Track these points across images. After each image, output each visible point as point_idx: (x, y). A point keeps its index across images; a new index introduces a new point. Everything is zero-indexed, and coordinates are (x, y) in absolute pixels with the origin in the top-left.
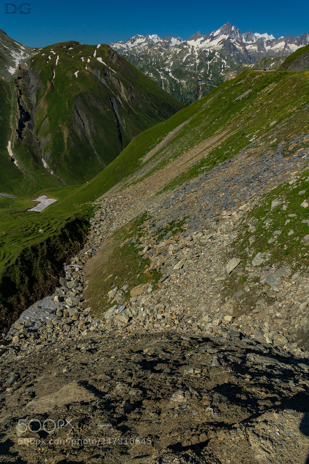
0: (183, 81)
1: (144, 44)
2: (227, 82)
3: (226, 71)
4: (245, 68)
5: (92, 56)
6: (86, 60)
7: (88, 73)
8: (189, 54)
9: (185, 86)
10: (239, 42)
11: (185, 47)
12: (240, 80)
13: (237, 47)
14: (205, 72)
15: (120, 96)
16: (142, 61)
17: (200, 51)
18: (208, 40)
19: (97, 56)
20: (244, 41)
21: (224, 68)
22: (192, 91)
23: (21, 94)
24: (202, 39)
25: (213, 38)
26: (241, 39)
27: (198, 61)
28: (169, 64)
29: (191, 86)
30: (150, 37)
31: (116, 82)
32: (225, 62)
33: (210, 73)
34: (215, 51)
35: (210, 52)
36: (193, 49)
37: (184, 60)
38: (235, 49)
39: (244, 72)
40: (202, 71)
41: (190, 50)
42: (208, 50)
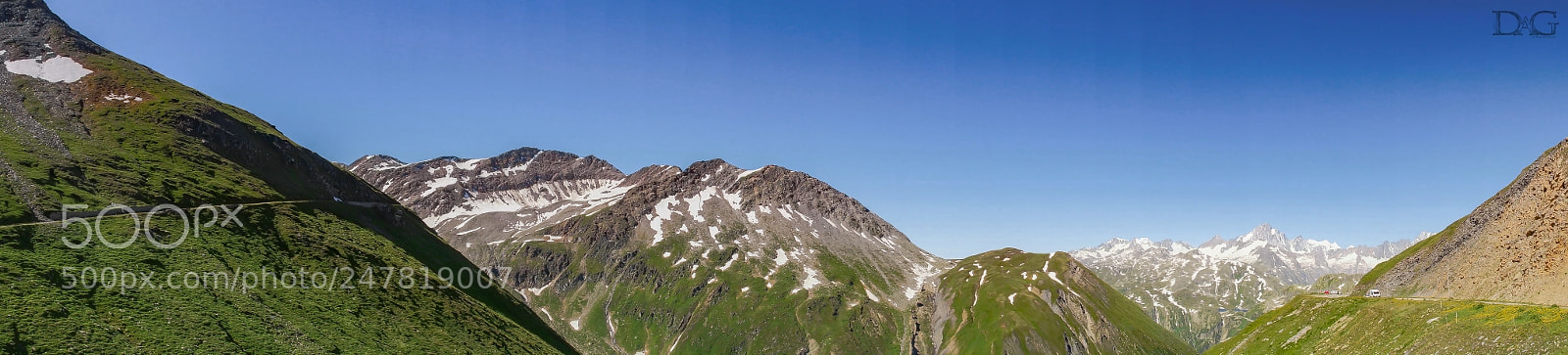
0: (1194, 312)
1: (1128, 252)
2: (1270, 312)
3: (1268, 295)
4: (1298, 290)
5: (1041, 270)
6: (1030, 275)
7: (1032, 297)
8: (1201, 269)
9: (1196, 320)
10: (1284, 252)
11: (1195, 256)
12: (1292, 310)
13: (1283, 259)
14: (1231, 296)
15: (1084, 334)
16: (1124, 277)
17: (1221, 265)
18: (1234, 248)
19: (1049, 270)
20: (1293, 250)
21: (1263, 291)
22: (1209, 327)
23: (918, 330)
24: (1224, 245)
25: (1241, 245)
26: (1288, 247)
27: (1218, 279)
28: (1169, 282)
29: (1206, 318)
30: (1138, 241)
31: (1077, 311)
32: (1264, 281)
33: (1239, 298)
34: (1246, 265)
35: (1238, 266)
36: (1208, 261)
37: (1194, 277)
38: (1279, 262)
39: (1298, 297)
40: (1226, 295)
41: (1204, 262)
42: (1235, 263)
